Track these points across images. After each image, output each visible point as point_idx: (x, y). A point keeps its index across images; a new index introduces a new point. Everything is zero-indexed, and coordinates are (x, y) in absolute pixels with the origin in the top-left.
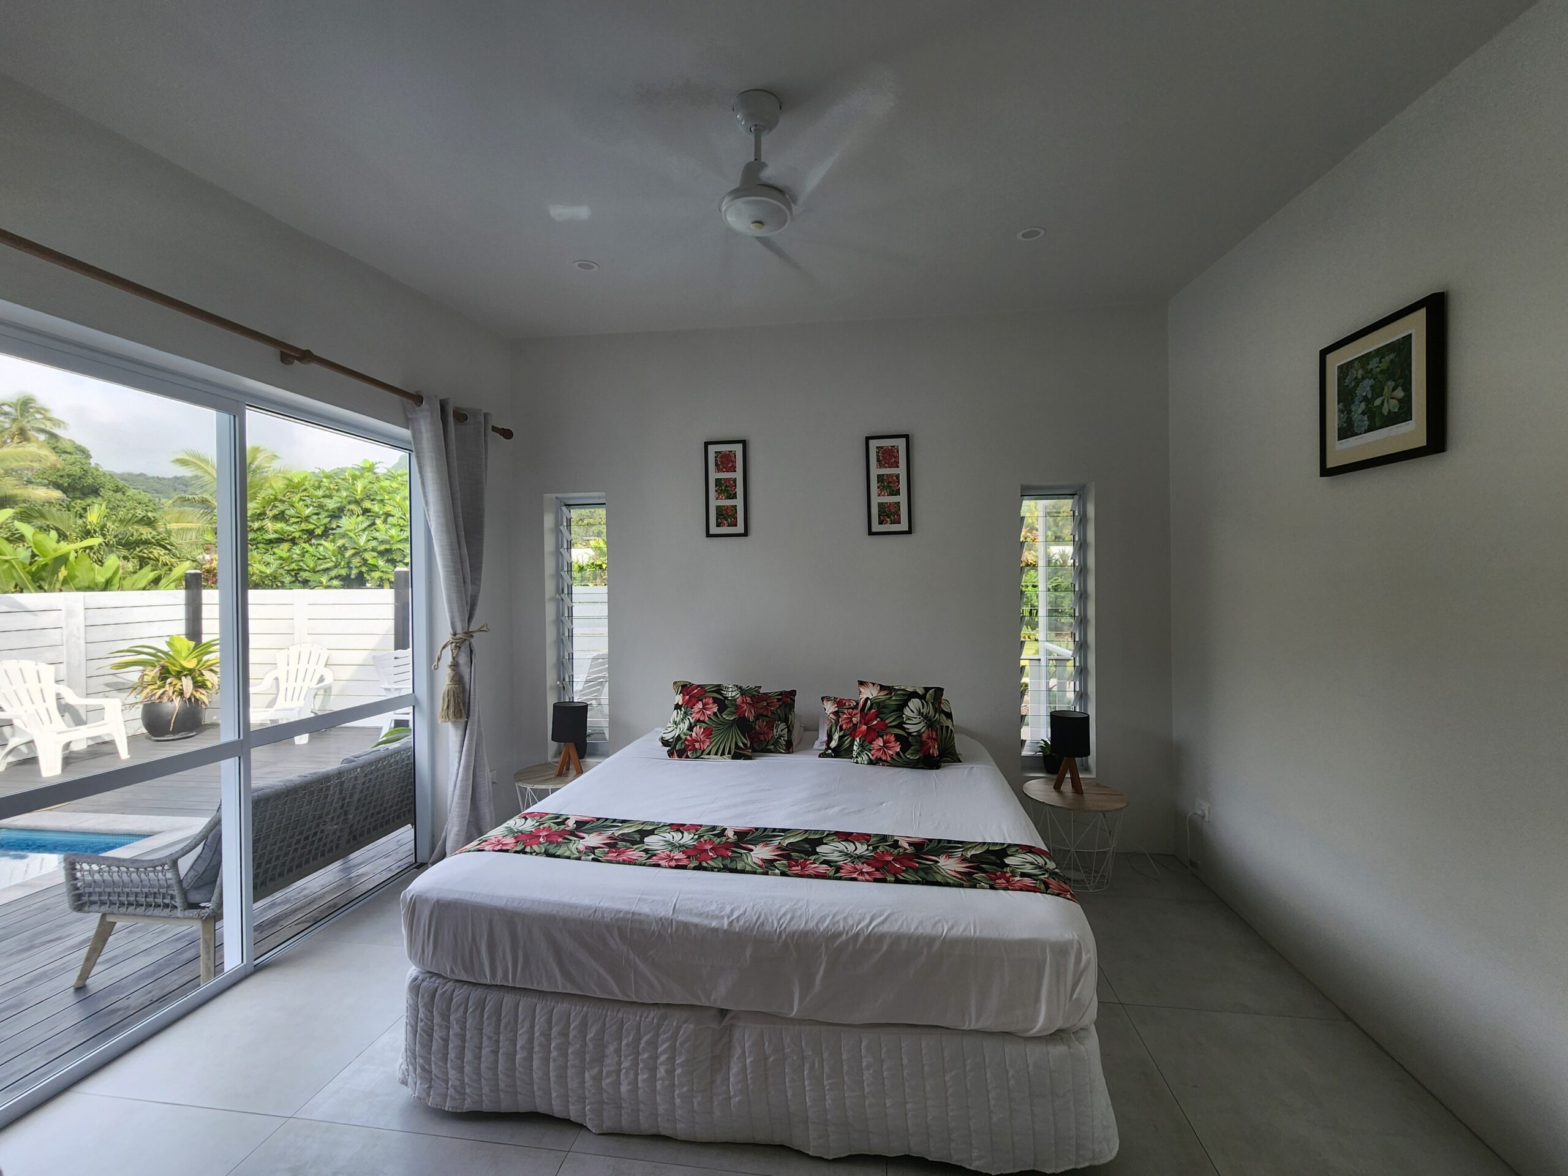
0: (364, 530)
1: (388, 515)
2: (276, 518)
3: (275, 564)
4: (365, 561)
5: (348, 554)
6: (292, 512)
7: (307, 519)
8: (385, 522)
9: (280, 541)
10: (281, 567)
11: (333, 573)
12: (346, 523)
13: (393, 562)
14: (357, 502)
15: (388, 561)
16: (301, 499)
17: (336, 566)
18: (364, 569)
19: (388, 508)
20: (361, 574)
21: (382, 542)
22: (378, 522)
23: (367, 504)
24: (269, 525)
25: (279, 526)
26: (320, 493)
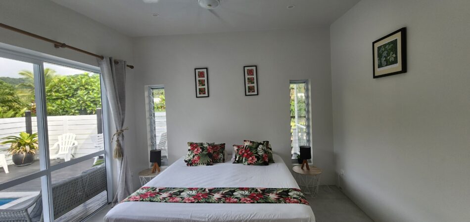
0: (86, 95)
2: (56, 91)
3: (56, 107)
4: (87, 105)
5: (81, 102)
6: (61, 89)
7: (66, 92)
8: (92, 92)
9: (57, 99)
10: (58, 107)
11: (76, 108)
12: (79, 92)
13: (96, 104)
14: (83, 86)
15: (94, 104)
16: (64, 85)
17: (77, 106)
18: (86, 107)
19: (93, 87)
20: (85, 109)
21: (92, 98)
22: (90, 92)
23: (87, 86)
24: (53, 94)
25: (57, 94)
26: (70, 83)
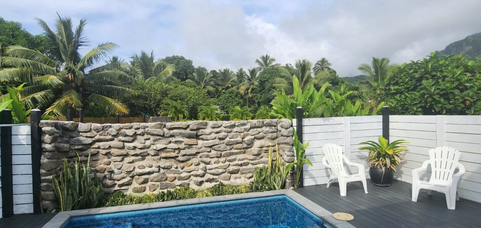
0: (433, 85)
2: (394, 84)
4: (434, 100)
5: (426, 96)
6: (401, 81)
7: (407, 83)
9: (395, 94)
10: (397, 103)
11: (418, 106)
12: (424, 82)
14: (429, 73)
15: (445, 99)
16: (404, 75)
17: (420, 103)
20: (432, 105)
23: (434, 73)
24: (392, 87)
25: (396, 87)
26: (412, 71)
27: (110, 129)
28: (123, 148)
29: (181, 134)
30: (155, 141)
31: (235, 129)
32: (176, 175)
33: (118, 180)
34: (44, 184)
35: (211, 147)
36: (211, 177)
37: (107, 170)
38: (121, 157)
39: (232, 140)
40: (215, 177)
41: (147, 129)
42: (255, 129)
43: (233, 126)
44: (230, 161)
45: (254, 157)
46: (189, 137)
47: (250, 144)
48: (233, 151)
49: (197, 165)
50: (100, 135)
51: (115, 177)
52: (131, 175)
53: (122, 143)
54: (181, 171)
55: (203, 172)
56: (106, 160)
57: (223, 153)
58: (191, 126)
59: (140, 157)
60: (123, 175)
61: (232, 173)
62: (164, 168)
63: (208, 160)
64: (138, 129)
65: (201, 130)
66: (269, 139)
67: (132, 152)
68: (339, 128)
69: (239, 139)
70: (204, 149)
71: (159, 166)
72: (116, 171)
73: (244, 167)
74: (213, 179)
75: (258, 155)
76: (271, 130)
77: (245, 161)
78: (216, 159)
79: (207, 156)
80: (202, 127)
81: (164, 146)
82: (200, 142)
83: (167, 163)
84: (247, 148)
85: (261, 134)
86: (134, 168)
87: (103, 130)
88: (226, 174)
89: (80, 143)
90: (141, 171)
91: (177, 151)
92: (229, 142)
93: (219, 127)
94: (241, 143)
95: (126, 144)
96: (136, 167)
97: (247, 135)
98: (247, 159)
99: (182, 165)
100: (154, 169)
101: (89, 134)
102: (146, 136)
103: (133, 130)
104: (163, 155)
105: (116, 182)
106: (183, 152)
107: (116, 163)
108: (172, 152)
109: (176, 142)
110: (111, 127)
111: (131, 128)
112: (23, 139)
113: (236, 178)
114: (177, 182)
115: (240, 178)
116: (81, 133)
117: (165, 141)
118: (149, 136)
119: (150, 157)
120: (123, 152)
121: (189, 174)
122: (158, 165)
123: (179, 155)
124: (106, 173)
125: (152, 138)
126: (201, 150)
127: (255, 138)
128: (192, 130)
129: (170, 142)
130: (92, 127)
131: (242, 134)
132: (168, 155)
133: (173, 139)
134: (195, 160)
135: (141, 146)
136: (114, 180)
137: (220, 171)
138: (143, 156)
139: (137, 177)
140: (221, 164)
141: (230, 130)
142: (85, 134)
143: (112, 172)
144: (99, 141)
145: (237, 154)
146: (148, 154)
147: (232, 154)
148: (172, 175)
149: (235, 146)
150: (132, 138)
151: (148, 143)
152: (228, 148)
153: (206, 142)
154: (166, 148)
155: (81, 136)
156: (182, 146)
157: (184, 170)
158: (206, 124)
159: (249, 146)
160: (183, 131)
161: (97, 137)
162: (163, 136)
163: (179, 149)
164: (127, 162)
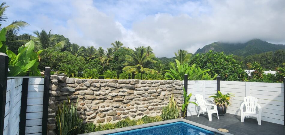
1: (217, 62)
8: (216, 64)
19: (217, 61)
21: (216, 69)
22: (214, 64)
27: (86, 83)
28: (93, 95)
29: (126, 87)
30: (111, 90)
31: (153, 85)
32: (122, 112)
33: (88, 115)
34: (50, 119)
35: (140, 95)
36: (140, 112)
37: (83, 109)
38: (91, 101)
39: (152, 91)
40: (142, 112)
41: (107, 83)
42: (162, 85)
43: (152, 83)
44: (150, 103)
45: (161, 100)
46: (130, 89)
47: (159, 94)
48: (152, 97)
49: (133, 106)
50: (80, 86)
51: (87, 113)
52: (96, 112)
53: (93, 91)
54: (125, 109)
55: (136, 109)
56: (82, 102)
57: (147, 98)
58: (131, 82)
59: (102, 101)
60: (92, 112)
61: (150, 110)
62: (115, 107)
63: (139, 102)
64: (102, 83)
65: (136, 85)
66: (168, 91)
67: (98, 97)
68: (201, 86)
69: (155, 90)
70: (137, 96)
71: (113, 107)
72: (88, 109)
73: (156, 107)
74: (141, 114)
75: (163, 100)
76: (170, 86)
77: (157, 103)
78: (143, 102)
79: (139, 100)
80: (137, 83)
81: (117, 94)
82: (135, 92)
83: (117, 104)
84: (158, 96)
85: (165, 88)
86: (99, 107)
87: (82, 82)
88: (147, 111)
89: (67, 90)
90: (103, 109)
91: (123, 97)
92: (150, 92)
93: (145, 83)
94: (155, 93)
95: (95, 92)
96: (100, 106)
97: (158, 88)
98: (158, 102)
99: (125, 105)
100: (110, 108)
101: (73, 85)
102: (107, 88)
103: (99, 83)
104: (116, 99)
105: (87, 116)
106: (126, 98)
107: (88, 104)
108: (120, 97)
109: (123, 92)
110: (86, 81)
111: (98, 82)
112: (36, 87)
113: (152, 113)
114: (122, 116)
115: (154, 113)
116: (68, 84)
117: (117, 91)
118: (108, 87)
119: (108, 100)
120: (93, 97)
121: (128, 111)
122: (112, 105)
123: (124, 99)
124: (82, 111)
125: (110, 89)
126: (135, 96)
127: (162, 90)
128: (132, 85)
129: (120, 92)
130: (75, 80)
131: (157, 88)
132: (118, 99)
133: (122, 90)
134: (132, 103)
135: (104, 93)
136: (86, 115)
137: (145, 109)
138: (104, 100)
139: (100, 113)
140: (145, 105)
141: (150, 85)
142: (71, 85)
143: (85, 110)
144: (79, 90)
145: (153, 99)
146: (107, 99)
147: (151, 99)
148: (120, 112)
149: (153, 94)
150: (99, 88)
151: (107, 92)
152: (150, 95)
153: (139, 92)
154: (118, 95)
155: (68, 86)
156: (126, 94)
157: (126, 108)
158: (139, 82)
159: (159, 95)
160: (127, 85)
161: (78, 87)
162: (116, 88)
163: (124, 96)
164: (95, 103)
